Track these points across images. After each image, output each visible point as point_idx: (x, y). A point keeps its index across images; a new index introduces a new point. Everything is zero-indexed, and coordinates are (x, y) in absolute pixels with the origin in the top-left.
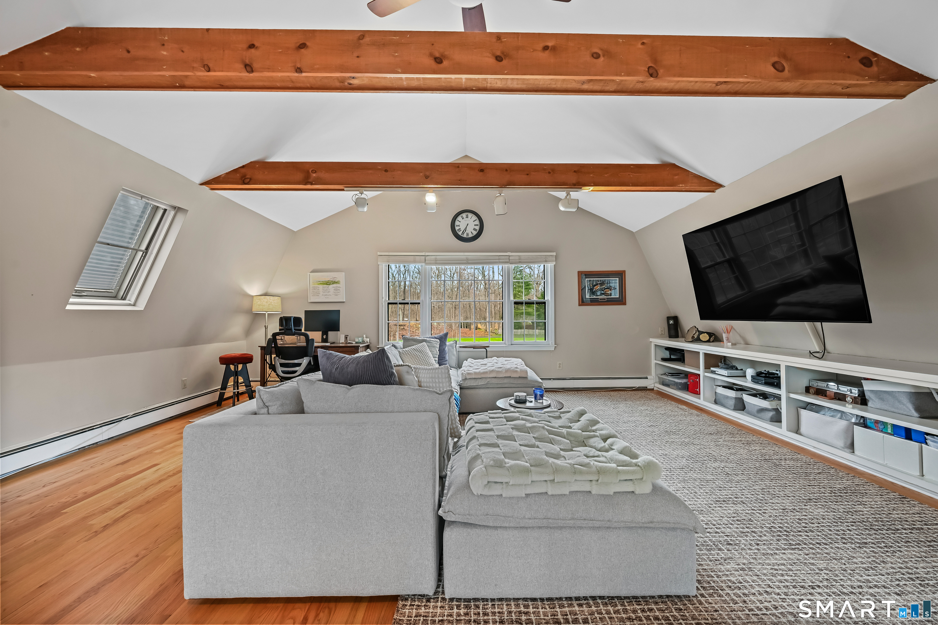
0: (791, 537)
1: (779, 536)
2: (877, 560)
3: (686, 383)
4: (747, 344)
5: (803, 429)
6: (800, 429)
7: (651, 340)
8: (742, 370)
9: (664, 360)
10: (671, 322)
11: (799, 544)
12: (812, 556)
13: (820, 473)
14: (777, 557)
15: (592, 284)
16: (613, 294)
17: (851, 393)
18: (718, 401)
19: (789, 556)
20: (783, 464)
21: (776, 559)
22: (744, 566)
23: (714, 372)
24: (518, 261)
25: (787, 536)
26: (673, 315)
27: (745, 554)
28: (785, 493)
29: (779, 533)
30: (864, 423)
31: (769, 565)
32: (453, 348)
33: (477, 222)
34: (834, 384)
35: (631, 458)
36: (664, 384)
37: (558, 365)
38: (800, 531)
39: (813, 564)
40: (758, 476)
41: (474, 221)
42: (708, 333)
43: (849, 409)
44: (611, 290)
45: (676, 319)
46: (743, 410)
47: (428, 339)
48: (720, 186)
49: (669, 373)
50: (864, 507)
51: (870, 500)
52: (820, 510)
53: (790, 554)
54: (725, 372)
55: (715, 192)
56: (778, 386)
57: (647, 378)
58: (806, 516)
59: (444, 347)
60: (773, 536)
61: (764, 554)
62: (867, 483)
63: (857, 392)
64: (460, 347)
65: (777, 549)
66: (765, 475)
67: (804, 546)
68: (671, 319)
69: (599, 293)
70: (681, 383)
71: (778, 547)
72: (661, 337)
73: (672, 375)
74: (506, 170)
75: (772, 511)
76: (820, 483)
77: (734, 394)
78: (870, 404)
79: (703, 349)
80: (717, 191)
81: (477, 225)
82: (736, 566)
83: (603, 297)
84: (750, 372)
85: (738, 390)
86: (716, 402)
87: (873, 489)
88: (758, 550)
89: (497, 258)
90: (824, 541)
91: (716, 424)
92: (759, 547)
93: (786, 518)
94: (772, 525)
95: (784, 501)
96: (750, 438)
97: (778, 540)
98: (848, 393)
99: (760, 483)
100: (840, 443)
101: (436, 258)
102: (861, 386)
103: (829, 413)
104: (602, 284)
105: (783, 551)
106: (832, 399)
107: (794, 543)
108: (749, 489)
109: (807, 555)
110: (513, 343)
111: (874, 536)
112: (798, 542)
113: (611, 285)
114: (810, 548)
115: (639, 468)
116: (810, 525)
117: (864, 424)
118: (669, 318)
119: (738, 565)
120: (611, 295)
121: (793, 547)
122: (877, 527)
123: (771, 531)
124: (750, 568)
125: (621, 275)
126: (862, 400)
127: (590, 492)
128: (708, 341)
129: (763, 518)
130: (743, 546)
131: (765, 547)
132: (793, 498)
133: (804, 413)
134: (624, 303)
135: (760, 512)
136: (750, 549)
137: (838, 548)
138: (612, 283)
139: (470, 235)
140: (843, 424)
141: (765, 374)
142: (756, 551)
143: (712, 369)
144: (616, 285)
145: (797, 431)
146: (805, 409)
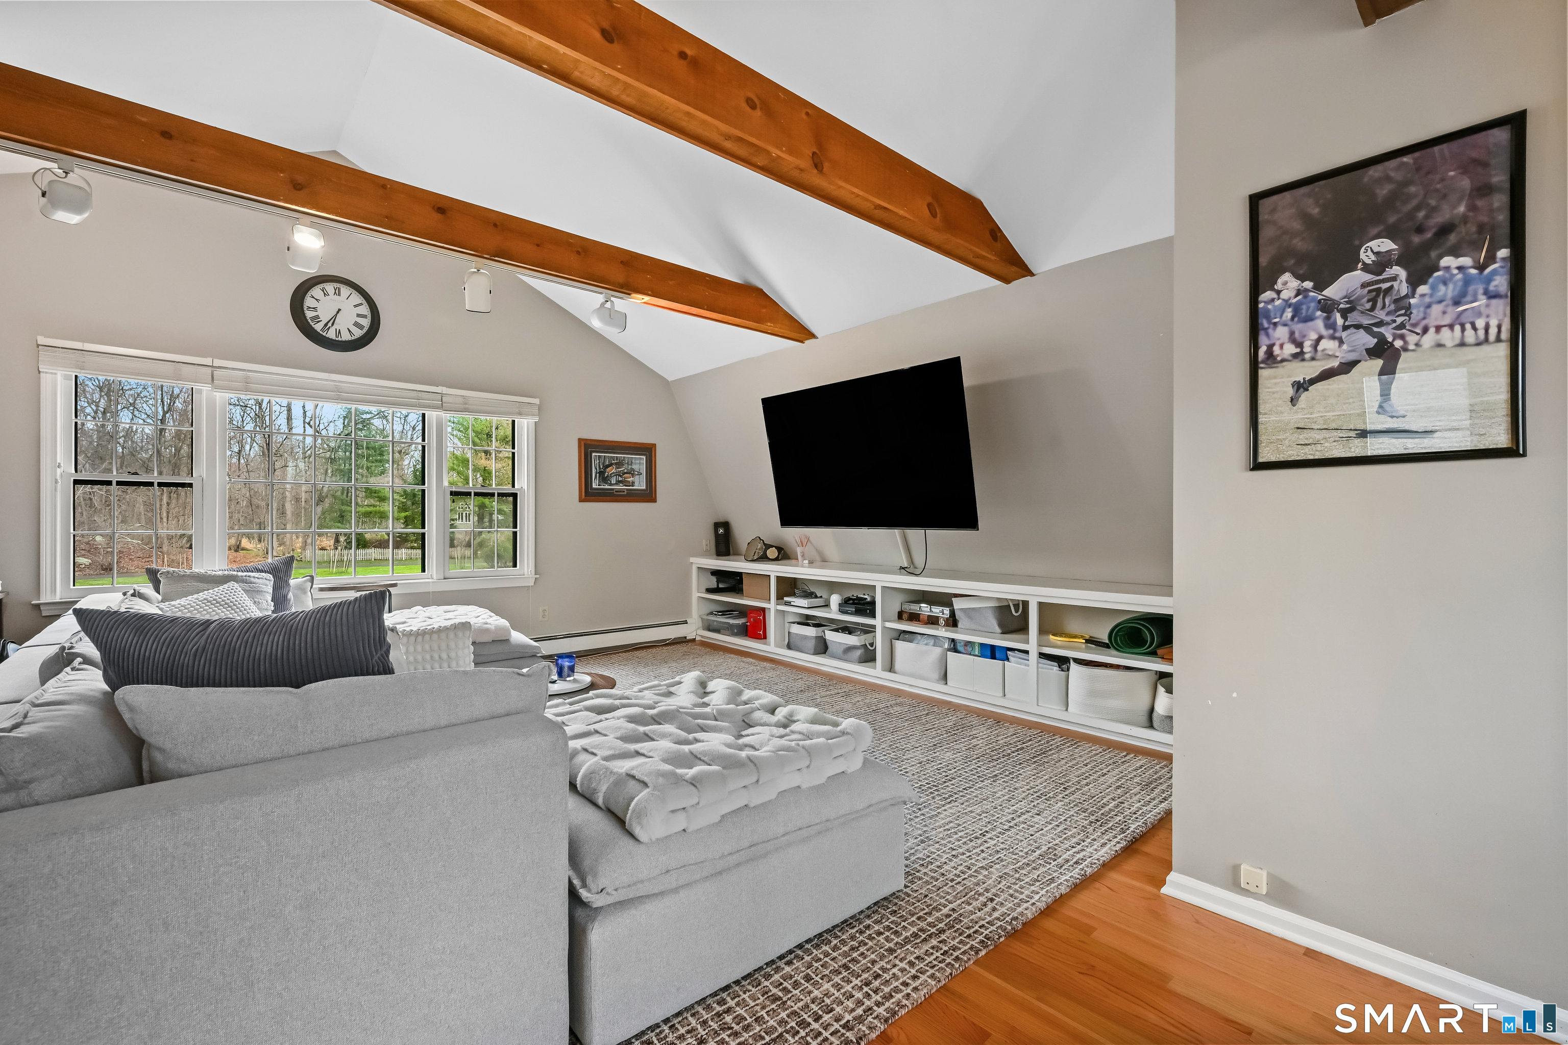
0: (942, 791)
1: (931, 793)
2: (1011, 789)
3: (744, 625)
4: (823, 561)
5: (898, 665)
6: (894, 666)
7: (692, 560)
8: (821, 597)
9: (709, 591)
10: (721, 531)
11: (951, 796)
12: (967, 804)
13: (927, 714)
14: (942, 816)
15: (603, 464)
16: (636, 484)
17: (943, 614)
18: (792, 645)
19: (950, 811)
20: (892, 712)
21: (943, 819)
22: (922, 838)
23: (788, 604)
24: (462, 406)
25: (938, 790)
26: (722, 520)
27: (915, 824)
28: (912, 745)
29: (930, 791)
30: (954, 646)
31: (940, 827)
32: (305, 593)
33: (365, 310)
34: (926, 605)
35: (833, 727)
36: (710, 629)
37: (541, 614)
38: (945, 782)
39: (971, 812)
40: (878, 732)
41: (355, 306)
42: (776, 547)
43: (943, 632)
44: (633, 475)
45: (726, 525)
46: (825, 653)
47: (240, 574)
48: (812, 336)
49: (718, 612)
50: (978, 740)
51: (978, 731)
52: (948, 754)
53: (951, 810)
54: (804, 602)
55: (804, 343)
56: (873, 615)
57: (686, 622)
58: (941, 764)
59: (284, 591)
60: (927, 795)
61: (931, 818)
62: (967, 714)
63: (948, 612)
64: (322, 590)
65: (938, 808)
66: (884, 730)
67: (956, 796)
68: (720, 527)
69: (614, 481)
70: (737, 626)
71: (938, 806)
72: (705, 554)
73: (723, 613)
74: (495, 225)
75: (911, 768)
76: (933, 725)
77: (815, 632)
78: (960, 625)
79: (774, 570)
80: (807, 342)
81: (364, 316)
82: (915, 841)
83: (621, 487)
84: (835, 600)
85: (817, 625)
86: (789, 647)
87: (975, 721)
88: (923, 815)
89: (414, 394)
90: (967, 785)
91: (800, 677)
92: (922, 812)
93: (927, 771)
94: (920, 783)
95: (915, 754)
96: (848, 688)
97: (933, 798)
98: (940, 615)
99: (884, 739)
100: (936, 675)
101: (248, 377)
102: (950, 605)
103: (924, 640)
104: (619, 464)
105: (943, 808)
106: (926, 624)
107: (947, 796)
108: (878, 750)
109: (963, 804)
110: (447, 575)
111: (998, 766)
112: (949, 794)
113: (634, 467)
114: (962, 796)
115: (850, 736)
116: (949, 772)
117: (955, 648)
118: (717, 525)
119: (916, 838)
120: (633, 484)
121: (949, 800)
122: (996, 757)
123: (923, 790)
124: (928, 837)
125: (648, 450)
126: (953, 622)
127: (799, 787)
128: (776, 559)
129: (908, 779)
130: (909, 816)
131: (927, 810)
132: (920, 748)
133: (900, 645)
134: (654, 500)
135: (901, 772)
136: (916, 817)
137: (980, 788)
138: (635, 464)
139: (346, 337)
140: (938, 651)
141: (855, 599)
142: (922, 817)
143: (786, 599)
144: (641, 467)
145: (891, 669)
146: (898, 640)
